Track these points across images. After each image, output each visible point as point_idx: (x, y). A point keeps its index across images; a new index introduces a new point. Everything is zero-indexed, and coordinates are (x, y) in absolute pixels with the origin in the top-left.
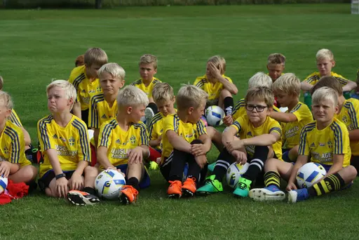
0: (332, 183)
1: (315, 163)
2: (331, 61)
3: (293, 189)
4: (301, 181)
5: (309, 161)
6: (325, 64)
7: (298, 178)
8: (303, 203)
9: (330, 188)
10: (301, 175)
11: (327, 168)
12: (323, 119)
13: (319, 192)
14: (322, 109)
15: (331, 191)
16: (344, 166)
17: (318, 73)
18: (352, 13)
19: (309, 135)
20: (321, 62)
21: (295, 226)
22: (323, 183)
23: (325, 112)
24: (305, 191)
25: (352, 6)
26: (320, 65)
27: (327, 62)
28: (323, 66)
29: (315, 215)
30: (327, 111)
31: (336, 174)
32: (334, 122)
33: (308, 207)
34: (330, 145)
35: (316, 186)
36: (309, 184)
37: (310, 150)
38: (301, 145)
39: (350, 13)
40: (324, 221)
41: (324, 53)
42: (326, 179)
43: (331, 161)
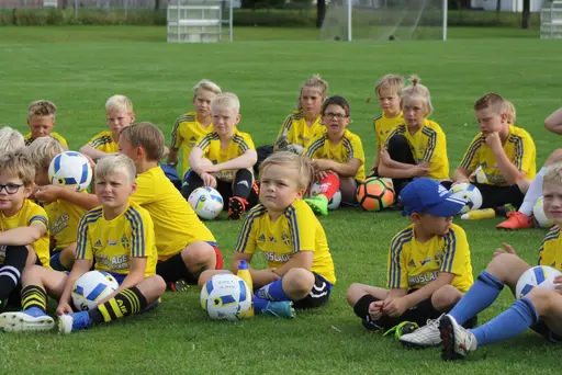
0: (126, 303)
1: (102, 271)
2: (129, 114)
3: (66, 312)
4: (79, 300)
5: (92, 269)
6: (120, 119)
7: (74, 295)
8: (82, 334)
9: (125, 310)
10: (79, 291)
11: (120, 278)
12: (112, 203)
13: (107, 317)
14: (109, 188)
15: (125, 315)
16: (147, 275)
17: (108, 133)
18: (169, 40)
19: (92, 228)
20: (113, 116)
21: (69, 369)
22: (113, 302)
23: (113, 192)
24: (85, 316)
25: (169, 30)
26: (112, 120)
27: (122, 116)
28: (117, 122)
29: (100, 352)
30: (118, 189)
31: (134, 289)
32: (131, 208)
33: (88, 339)
34: (126, 243)
35: (102, 308)
36: (91, 304)
37: (94, 251)
38: (79, 244)
39: (166, 40)
40: (114, 362)
41: (118, 101)
42: (118, 297)
43: (127, 268)
